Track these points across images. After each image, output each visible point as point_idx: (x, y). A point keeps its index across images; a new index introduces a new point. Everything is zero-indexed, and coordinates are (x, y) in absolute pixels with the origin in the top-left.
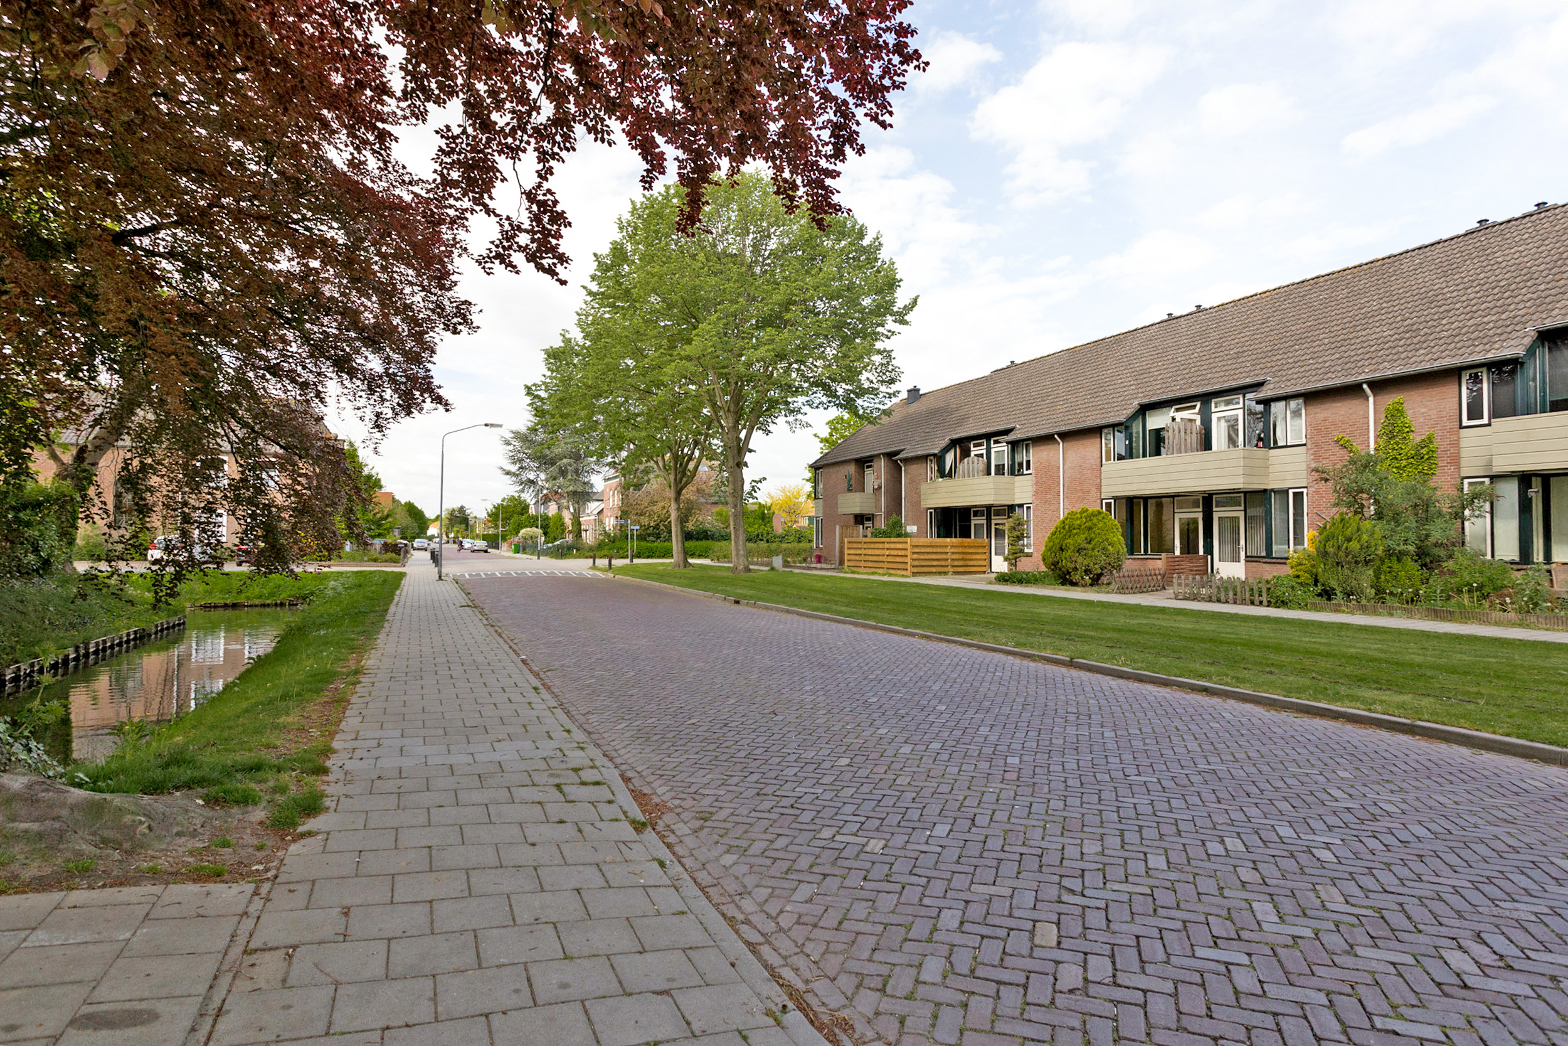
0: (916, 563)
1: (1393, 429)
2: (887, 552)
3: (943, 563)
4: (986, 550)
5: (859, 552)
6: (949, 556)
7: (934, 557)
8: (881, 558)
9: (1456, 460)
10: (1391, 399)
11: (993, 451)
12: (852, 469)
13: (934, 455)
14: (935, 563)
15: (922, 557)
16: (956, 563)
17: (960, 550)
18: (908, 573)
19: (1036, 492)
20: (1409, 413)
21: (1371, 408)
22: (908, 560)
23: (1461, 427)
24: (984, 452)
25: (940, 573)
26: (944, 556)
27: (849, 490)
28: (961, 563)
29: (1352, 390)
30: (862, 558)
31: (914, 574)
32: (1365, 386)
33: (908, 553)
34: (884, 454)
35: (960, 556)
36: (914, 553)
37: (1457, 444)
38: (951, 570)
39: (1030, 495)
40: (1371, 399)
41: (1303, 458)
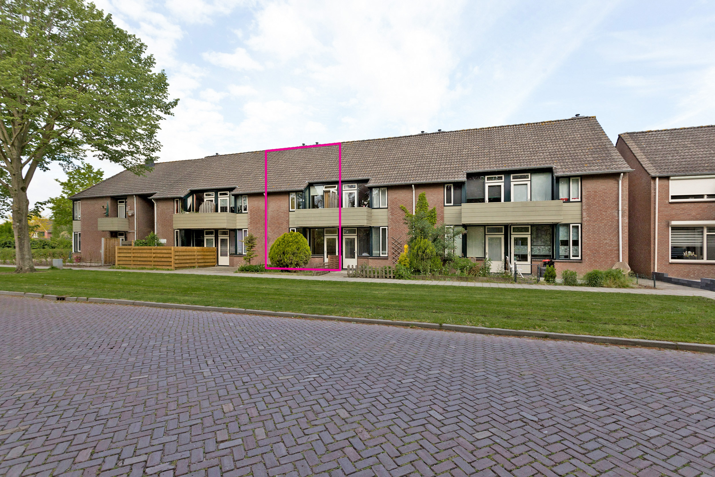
0: (177, 262)
1: (422, 204)
2: (154, 255)
3: (193, 261)
4: (215, 254)
5: (128, 255)
6: (196, 257)
7: (188, 257)
8: (149, 259)
9: (442, 218)
10: (421, 191)
11: (219, 199)
12: (108, 203)
13: (180, 198)
14: (188, 261)
15: (180, 258)
16: (200, 261)
17: (202, 253)
18: (172, 267)
19: (251, 223)
20: (427, 198)
21: (414, 194)
22: (172, 260)
23: (444, 206)
24: (214, 199)
25: (191, 267)
26: (193, 257)
27: (107, 216)
28: (202, 261)
29: (408, 187)
30: (132, 259)
31: (176, 268)
32: (413, 186)
33: (172, 256)
34: (136, 195)
35: (202, 257)
36: (176, 256)
37: (443, 212)
38: (197, 265)
39: (247, 224)
40: (414, 191)
41: (386, 214)
